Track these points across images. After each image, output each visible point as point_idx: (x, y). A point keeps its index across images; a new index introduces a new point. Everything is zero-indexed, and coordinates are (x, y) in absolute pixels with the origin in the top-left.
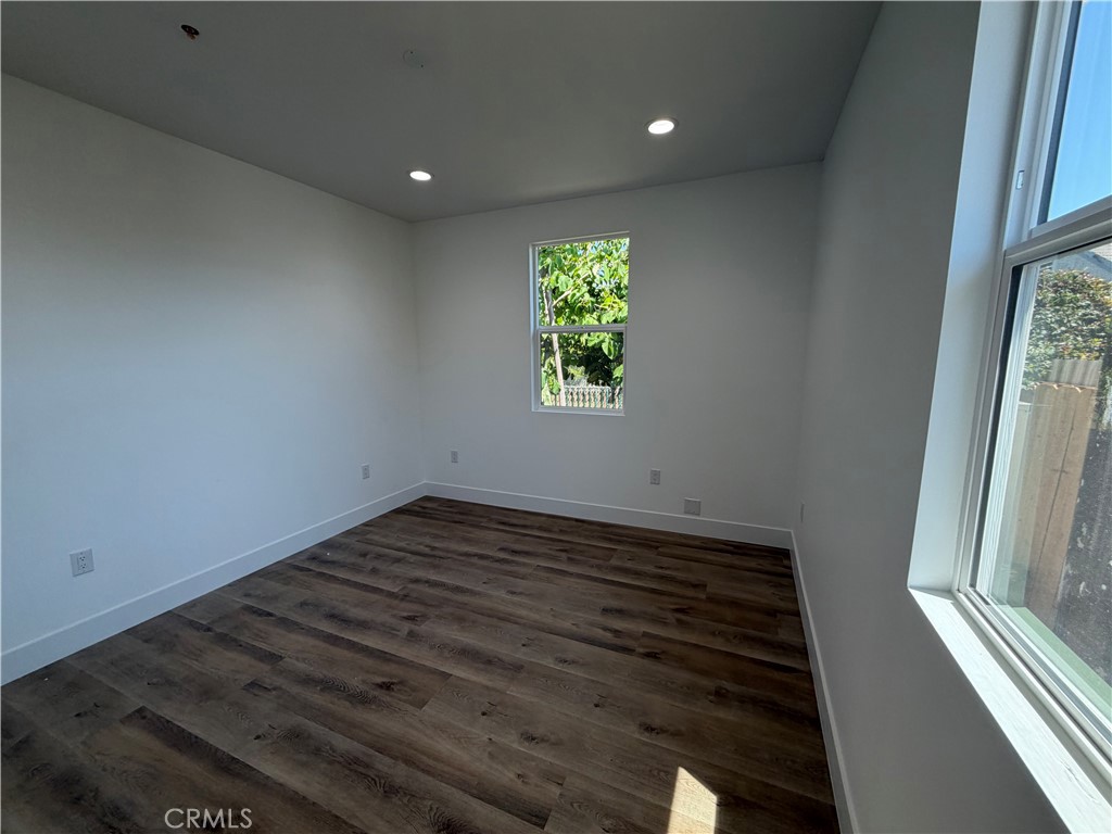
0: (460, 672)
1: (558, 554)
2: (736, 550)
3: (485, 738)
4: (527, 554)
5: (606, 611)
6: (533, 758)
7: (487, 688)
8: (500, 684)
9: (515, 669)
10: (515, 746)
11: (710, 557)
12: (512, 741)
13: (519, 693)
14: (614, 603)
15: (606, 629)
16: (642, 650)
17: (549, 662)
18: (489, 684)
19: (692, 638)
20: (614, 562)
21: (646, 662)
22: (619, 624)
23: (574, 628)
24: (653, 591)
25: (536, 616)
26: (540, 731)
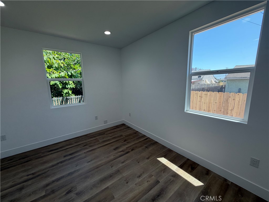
0: (109, 184)
1: (85, 147)
2: (117, 127)
3: (134, 185)
4: (76, 152)
5: (115, 149)
6: (145, 178)
7: (119, 180)
8: (120, 177)
9: (118, 172)
10: (140, 180)
11: (115, 130)
12: (138, 180)
13: (126, 174)
14: (114, 147)
15: (120, 152)
16: (130, 150)
17: (121, 165)
18: (119, 178)
19: (133, 143)
20: (101, 141)
21: (133, 151)
22: (121, 150)
23: (115, 156)
24: (117, 141)
25: (104, 161)
26: (139, 174)
